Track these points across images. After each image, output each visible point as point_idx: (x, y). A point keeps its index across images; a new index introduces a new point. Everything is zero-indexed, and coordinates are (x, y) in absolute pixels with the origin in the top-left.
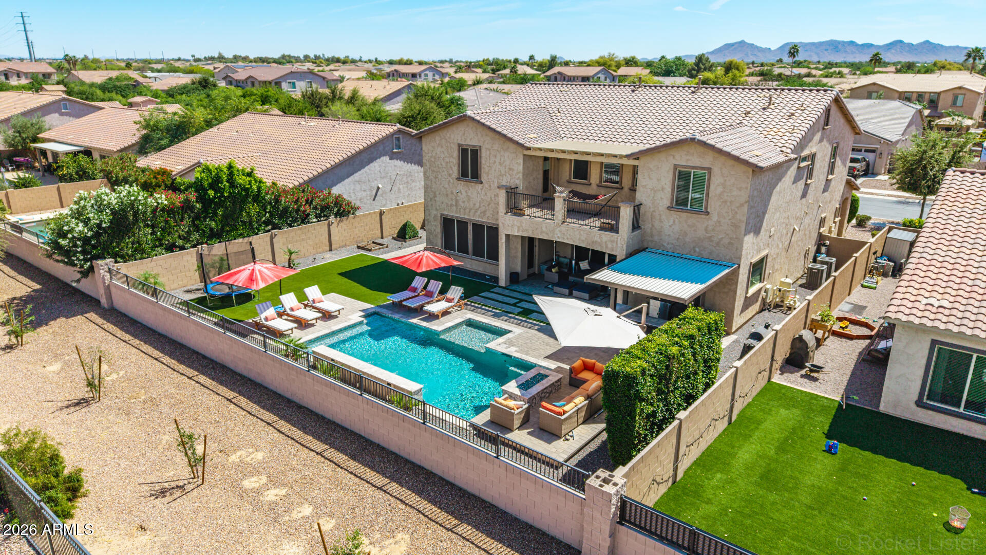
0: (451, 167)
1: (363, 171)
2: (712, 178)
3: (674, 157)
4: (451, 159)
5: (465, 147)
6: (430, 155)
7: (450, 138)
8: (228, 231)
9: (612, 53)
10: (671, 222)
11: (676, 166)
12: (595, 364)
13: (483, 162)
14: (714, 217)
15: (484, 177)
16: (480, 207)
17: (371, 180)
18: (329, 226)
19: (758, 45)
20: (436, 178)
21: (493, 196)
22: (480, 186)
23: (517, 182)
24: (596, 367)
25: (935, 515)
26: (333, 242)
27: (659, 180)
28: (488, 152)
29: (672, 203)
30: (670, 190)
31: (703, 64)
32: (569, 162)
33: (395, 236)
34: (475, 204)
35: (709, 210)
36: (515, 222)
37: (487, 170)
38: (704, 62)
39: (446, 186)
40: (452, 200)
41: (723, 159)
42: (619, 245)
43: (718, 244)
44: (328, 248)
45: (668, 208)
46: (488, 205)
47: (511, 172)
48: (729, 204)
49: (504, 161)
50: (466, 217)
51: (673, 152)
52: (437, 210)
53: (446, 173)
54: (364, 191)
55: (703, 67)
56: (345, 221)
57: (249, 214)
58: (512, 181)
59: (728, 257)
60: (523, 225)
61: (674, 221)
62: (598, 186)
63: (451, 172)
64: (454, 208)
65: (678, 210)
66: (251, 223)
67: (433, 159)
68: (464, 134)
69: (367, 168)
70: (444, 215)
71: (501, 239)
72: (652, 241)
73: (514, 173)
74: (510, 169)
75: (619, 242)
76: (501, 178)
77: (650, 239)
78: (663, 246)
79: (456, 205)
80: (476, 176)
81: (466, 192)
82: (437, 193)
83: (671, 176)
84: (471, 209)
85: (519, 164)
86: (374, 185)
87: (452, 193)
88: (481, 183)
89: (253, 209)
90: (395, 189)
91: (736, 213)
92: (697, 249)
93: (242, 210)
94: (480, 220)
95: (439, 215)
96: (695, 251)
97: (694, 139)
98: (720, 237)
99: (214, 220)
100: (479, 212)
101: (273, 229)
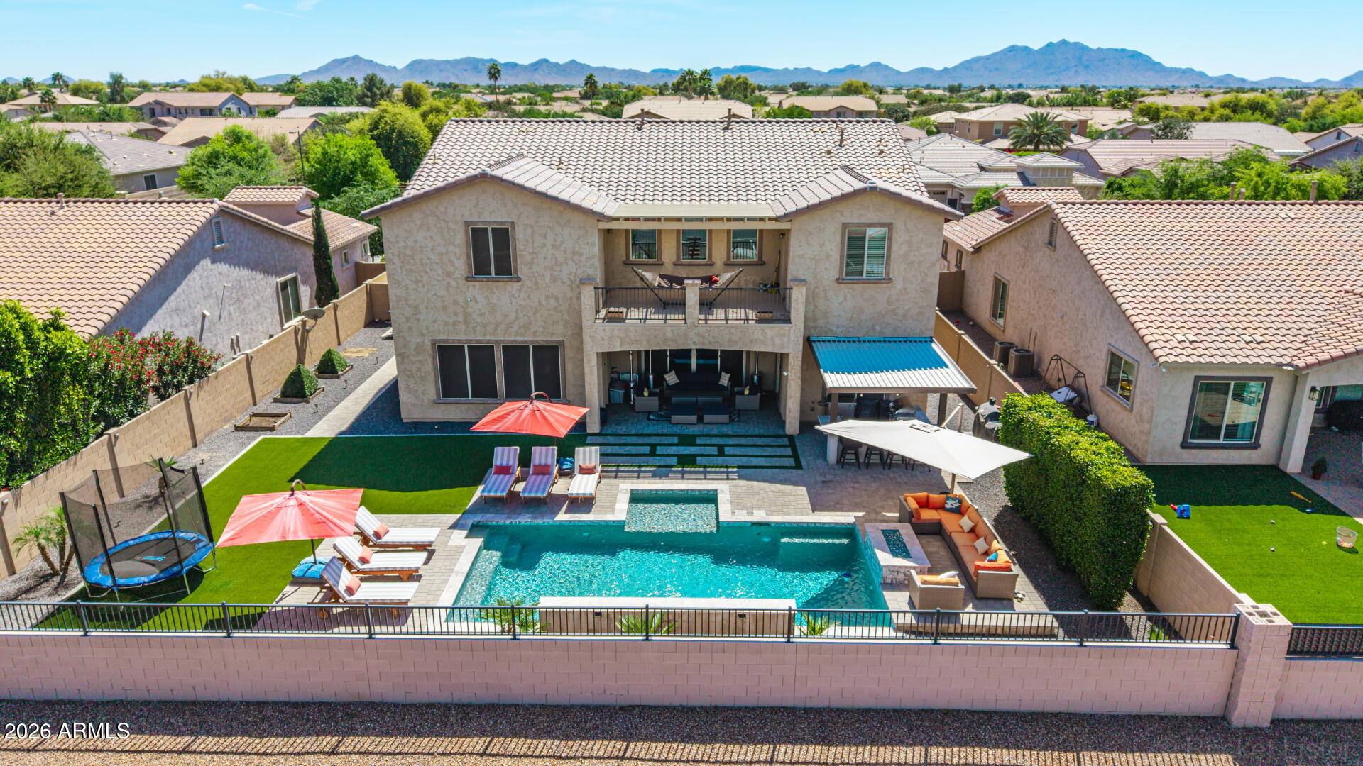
0: (451, 261)
1: (179, 290)
2: (895, 235)
3: (842, 214)
4: (451, 248)
5: (480, 226)
6: (402, 244)
7: (446, 213)
8: (39, 453)
9: (221, 71)
10: (841, 298)
11: (845, 225)
12: (928, 497)
13: (520, 246)
14: (898, 283)
15: (522, 270)
16: (517, 318)
17: (192, 305)
18: (187, 400)
19: (379, 62)
20: (416, 282)
21: (543, 299)
22: (517, 285)
23: (590, 272)
24: (930, 501)
25: (1325, 543)
26: (196, 429)
27: (822, 246)
28: (529, 231)
29: (841, 273)
30: (838, 257)
31: (379, 89)
32: (624, 235)
33: (278, 395)
34: (506, 316)
35: (891, 276)
36: (616, 332)
37: (528, 258)
38: (378, 85)
39: (443, 292)
40: (456, 314)
41: (908, 209)
42: (792, 339)
43: (904, 316)
44: (190, 443)
45: (838, 281)
46: (535, 314)
47: (576, 258)
48: (916, 265)
49: (563, 242)
50: (488, 338)
51: (841, 207)
52: (422, 334)
53: (440, 271)
54: (186, 326)
55: (378, 92)
56: (205, 387)
57: (69, 406)
58: (580, 271)
59: (918, 331)
60: (632, 335)
61: (845, 297)
62: (675, 265)
63: (452, 269)
64: (463, 327)
65: (852, 282)
66: (74, 423)
67: (408, 252)
68: (476, 205)
69: (184, 283)
70: (440, 341)
71: (590, 361)
72: (815, 327)
73: (583, 258)
74: (574, 253)
75: (792, 335)
76: (558, 268)
77: (812, 324)
78: (832, 331)
79: (466, 322)
80: (505, 269)
81: (487, 298)
82: (422, 307)
83: (838, 238)
84: (497, 325)
85: (593, 244)
86: (197, 312)
87: (455, 303)
88: (519, 280)
89: (74, 395)
90: (225, 314)
91: (926, 275)
92: (878, 328)
93: (56, 403)
94: (518, 338)
95: (428, 343)
96: (874, 330)
97: (876, 188)
98: (906, 307)
99: (12, 435)
100: (515, 327)
101: (107, 428)
